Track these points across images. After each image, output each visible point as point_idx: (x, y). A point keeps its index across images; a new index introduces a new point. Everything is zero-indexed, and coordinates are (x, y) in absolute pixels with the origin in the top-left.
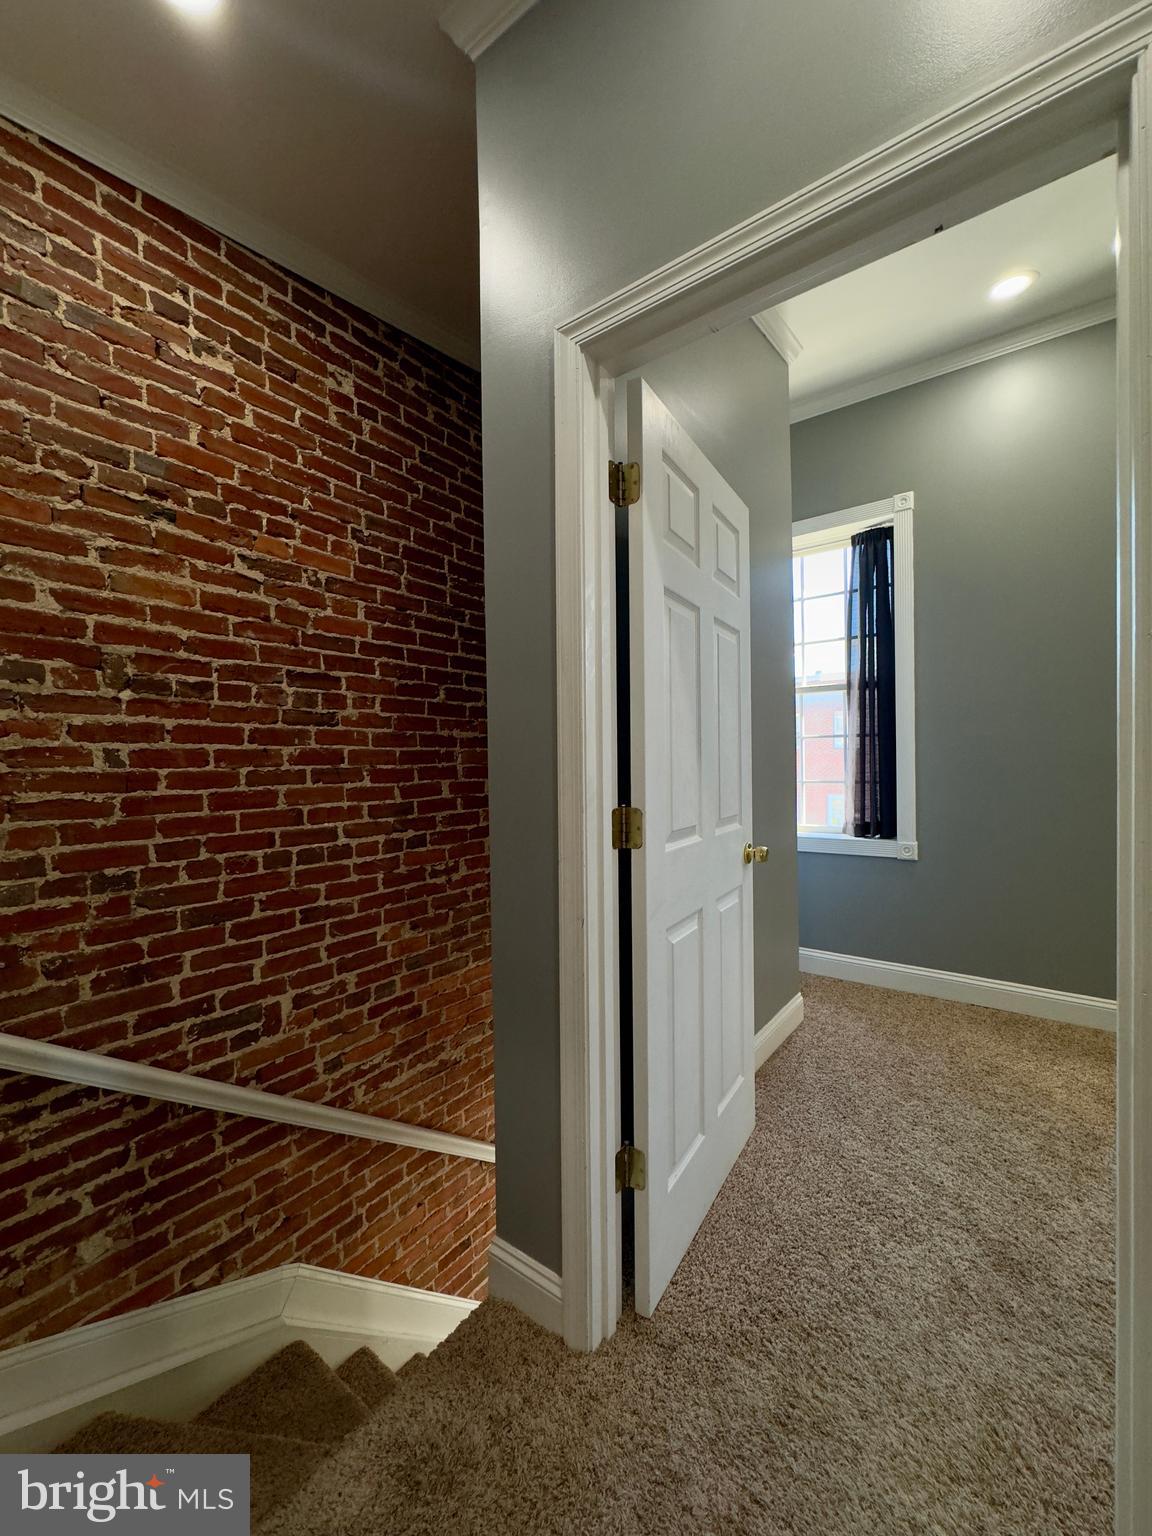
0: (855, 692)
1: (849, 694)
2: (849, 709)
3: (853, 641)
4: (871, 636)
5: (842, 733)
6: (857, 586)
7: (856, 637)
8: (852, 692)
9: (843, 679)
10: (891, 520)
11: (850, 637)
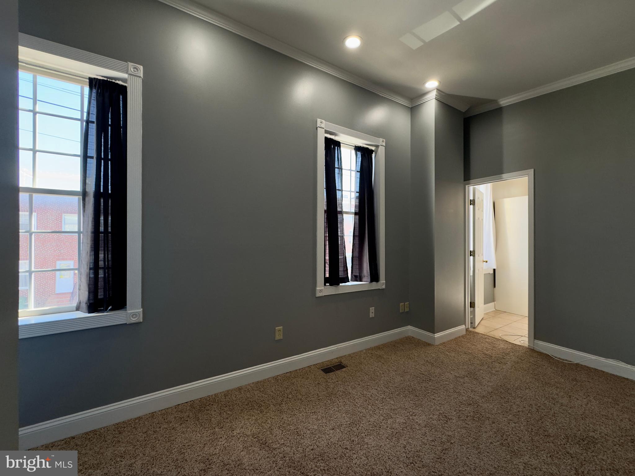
0: (91, 200)
1: (84, 199)
2: (84, 211)
3: (89, 160)
4: (106, 160)
5: (76, 230)
6: (93, 118)
7: (92, 157)
8: (87, 199)
9: (78, 187)
10: (125, 80)
11: (85, 157)
